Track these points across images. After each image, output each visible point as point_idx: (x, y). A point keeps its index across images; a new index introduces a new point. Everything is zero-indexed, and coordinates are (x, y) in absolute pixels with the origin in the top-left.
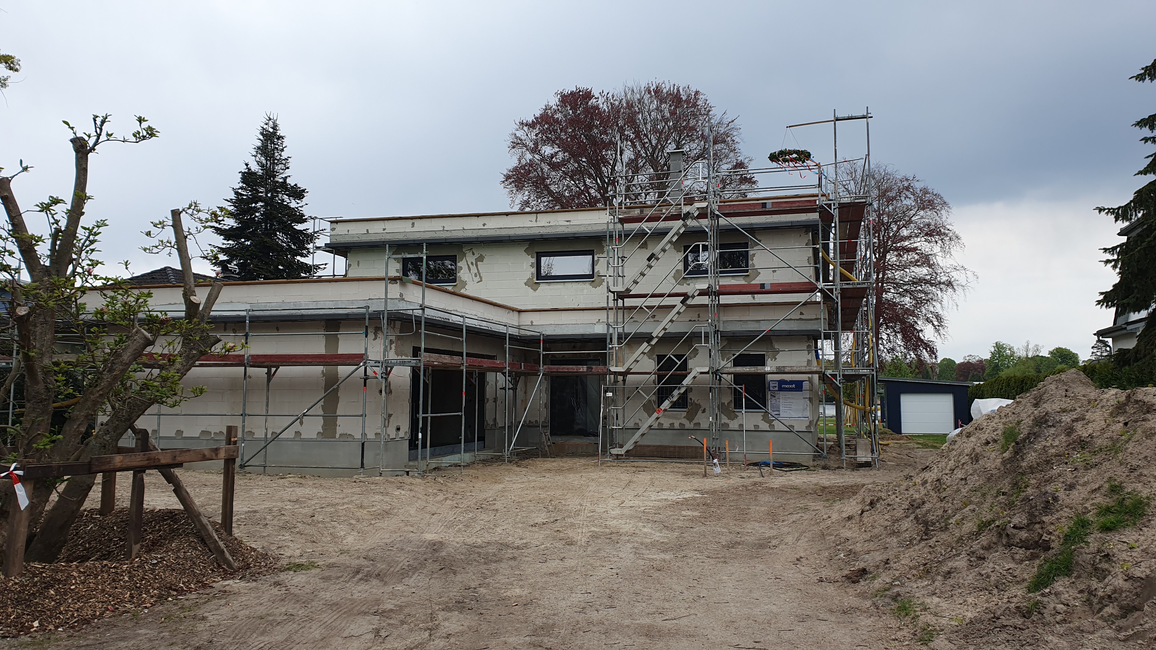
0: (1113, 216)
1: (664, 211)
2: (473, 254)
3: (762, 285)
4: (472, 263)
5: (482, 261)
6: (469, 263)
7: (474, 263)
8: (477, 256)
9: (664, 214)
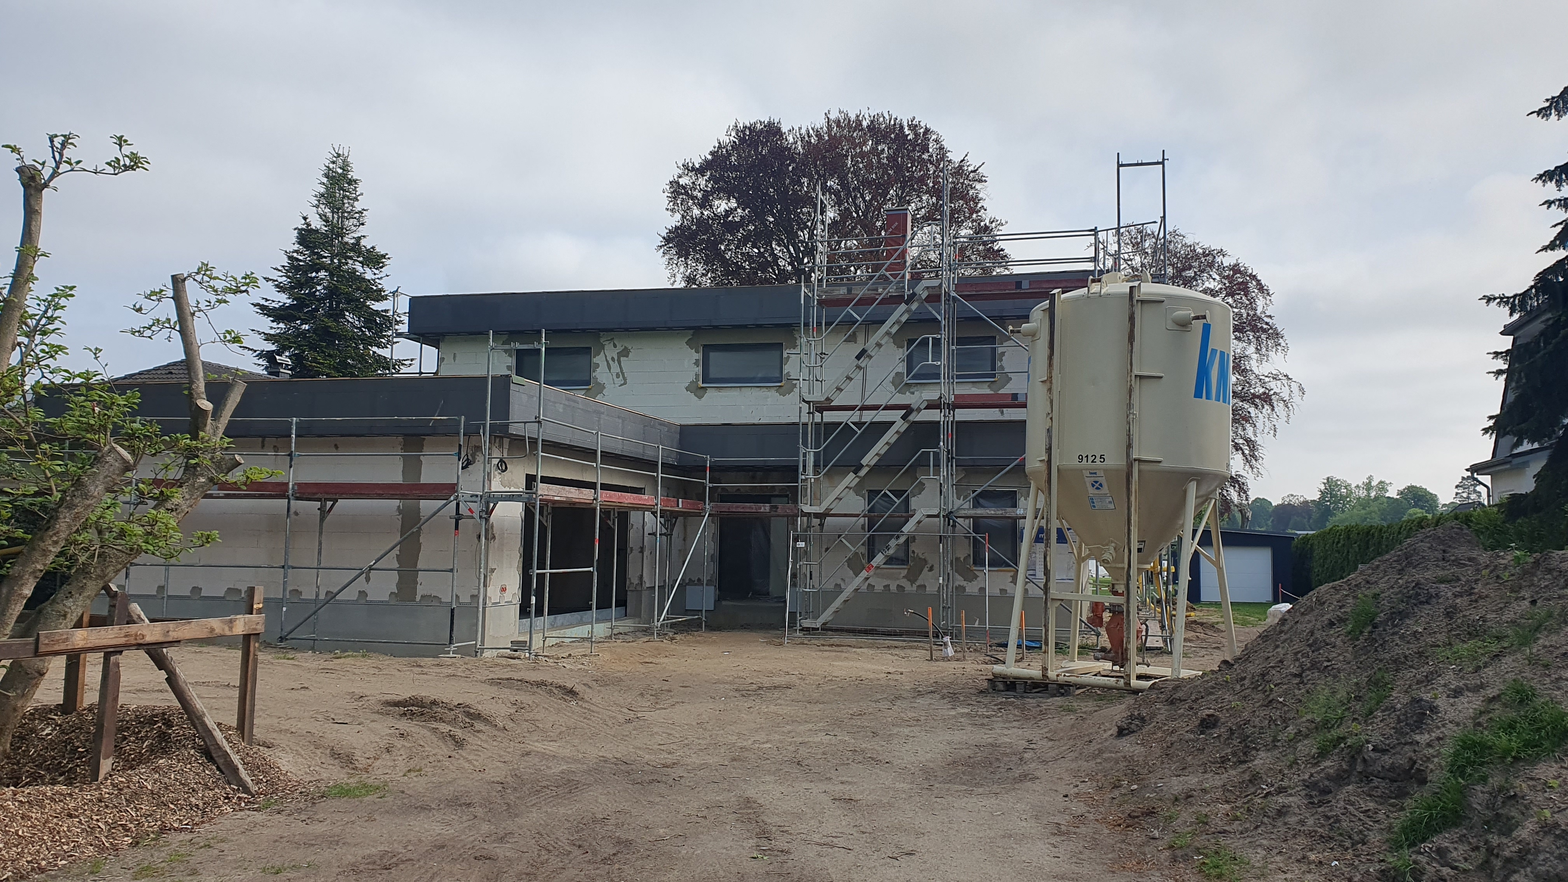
0: (1507, 308)
1: (880, 290)
2: (615, 346)
3: (1015, 396)
4: (613, 359)
5: (627, 357)
6: (609, 359)
7: (616, 358)
8: (620, 348)
9: (880, 294)
